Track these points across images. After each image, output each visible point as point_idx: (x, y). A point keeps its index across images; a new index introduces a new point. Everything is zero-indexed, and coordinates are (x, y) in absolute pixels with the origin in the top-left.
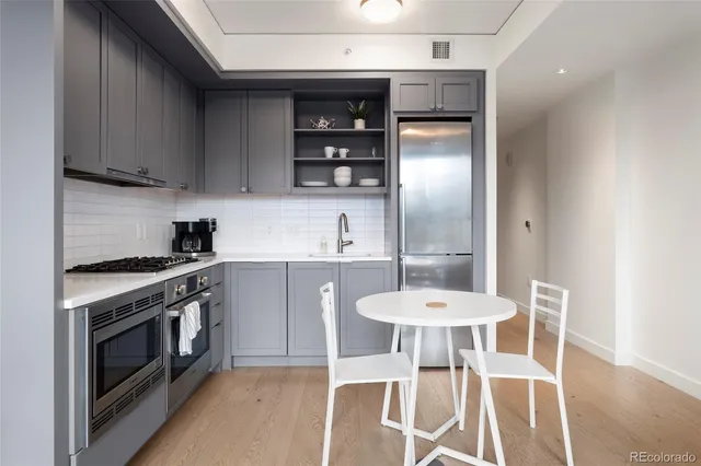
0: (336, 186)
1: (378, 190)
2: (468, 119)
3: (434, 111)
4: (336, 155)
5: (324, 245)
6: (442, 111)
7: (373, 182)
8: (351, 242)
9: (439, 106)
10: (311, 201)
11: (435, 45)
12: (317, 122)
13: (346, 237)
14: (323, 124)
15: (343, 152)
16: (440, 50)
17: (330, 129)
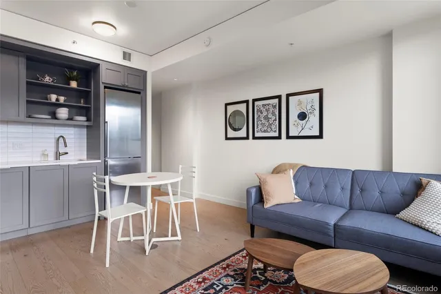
0: (56, 118)
1: (86, 124)
2: (139, 93)
3: (124, 86)
4: (57, 100)
5: (45, 155)
6: (127, 87)
7: (84, 118)
8: (67, 153)
9: (126, 84)
10: (34, 127)
11: (124, 53)
12: (44, 77)
13: (62, 150)
14: (47, 79)
15: (62, 99)
16: (126, 56)
17: (52, 84)
